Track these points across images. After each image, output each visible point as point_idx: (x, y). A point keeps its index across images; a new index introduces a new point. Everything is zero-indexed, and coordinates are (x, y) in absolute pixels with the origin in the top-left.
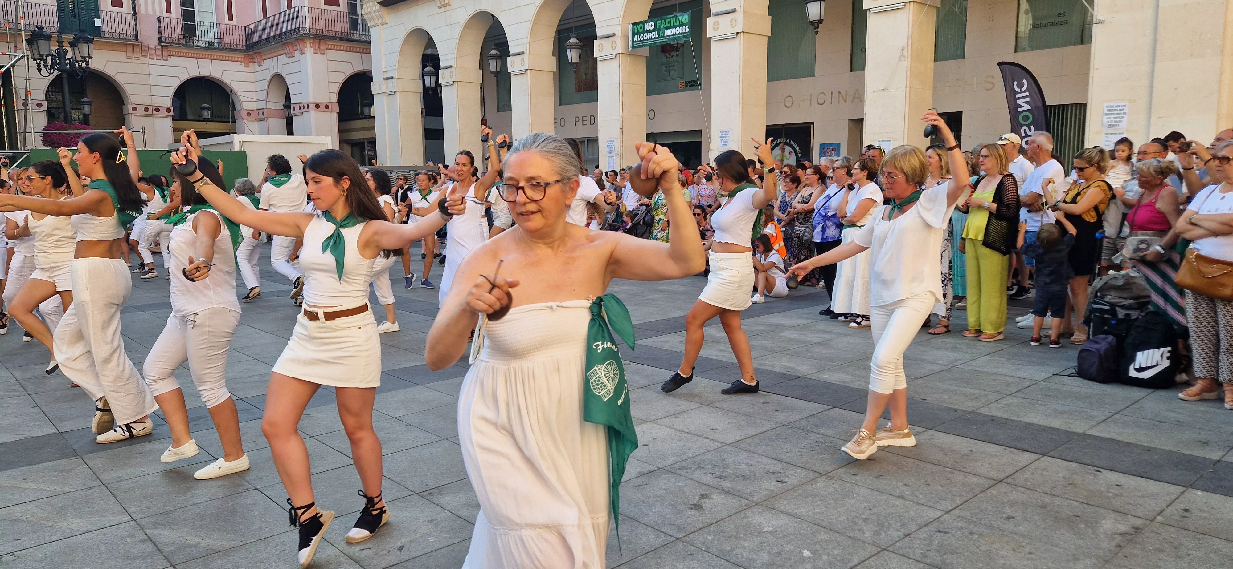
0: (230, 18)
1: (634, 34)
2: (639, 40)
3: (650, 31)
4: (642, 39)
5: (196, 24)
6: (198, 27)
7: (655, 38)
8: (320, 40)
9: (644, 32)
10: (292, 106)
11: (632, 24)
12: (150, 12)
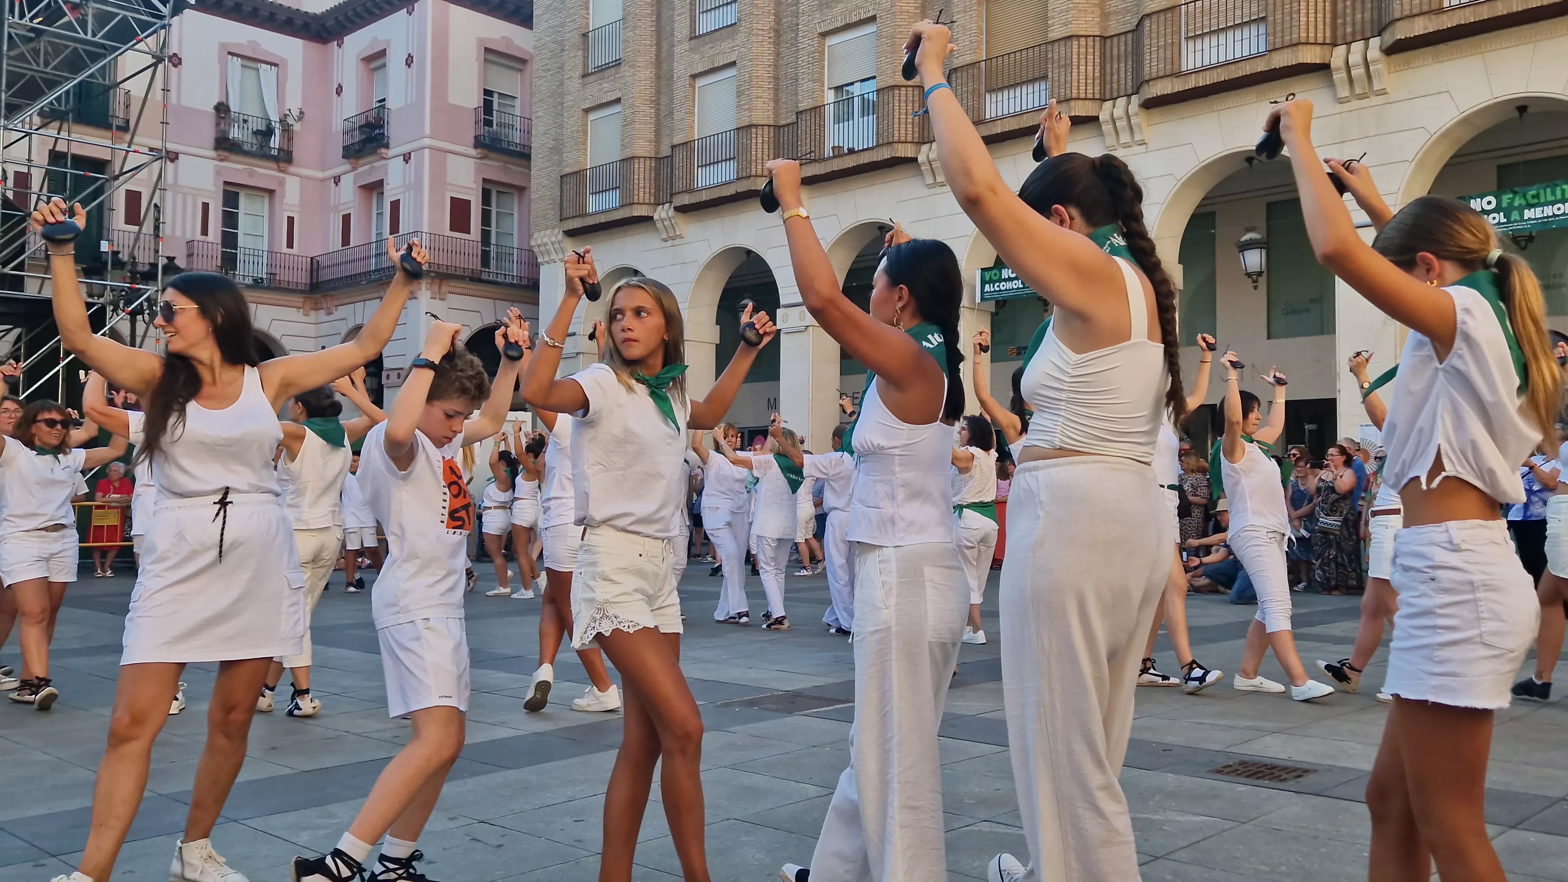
0: (290, 245)
1: (983, 283)
2: (992, 290)
3: (1010, 279)
4: (997, 289)
5: (238, 252)
6: (240, 257)
7: (1018, 288)
8: (441, 280)
9: (1000, 280)
10: (384, 374)
11: (982, 269)
12: (178, 233)
